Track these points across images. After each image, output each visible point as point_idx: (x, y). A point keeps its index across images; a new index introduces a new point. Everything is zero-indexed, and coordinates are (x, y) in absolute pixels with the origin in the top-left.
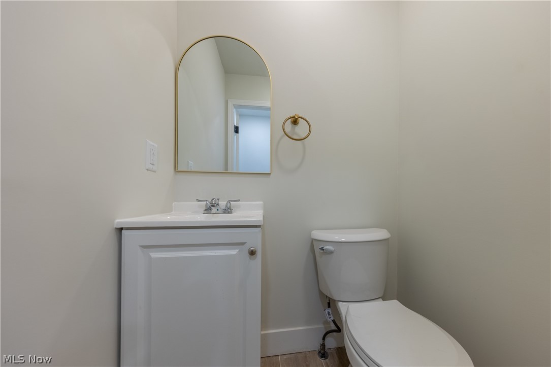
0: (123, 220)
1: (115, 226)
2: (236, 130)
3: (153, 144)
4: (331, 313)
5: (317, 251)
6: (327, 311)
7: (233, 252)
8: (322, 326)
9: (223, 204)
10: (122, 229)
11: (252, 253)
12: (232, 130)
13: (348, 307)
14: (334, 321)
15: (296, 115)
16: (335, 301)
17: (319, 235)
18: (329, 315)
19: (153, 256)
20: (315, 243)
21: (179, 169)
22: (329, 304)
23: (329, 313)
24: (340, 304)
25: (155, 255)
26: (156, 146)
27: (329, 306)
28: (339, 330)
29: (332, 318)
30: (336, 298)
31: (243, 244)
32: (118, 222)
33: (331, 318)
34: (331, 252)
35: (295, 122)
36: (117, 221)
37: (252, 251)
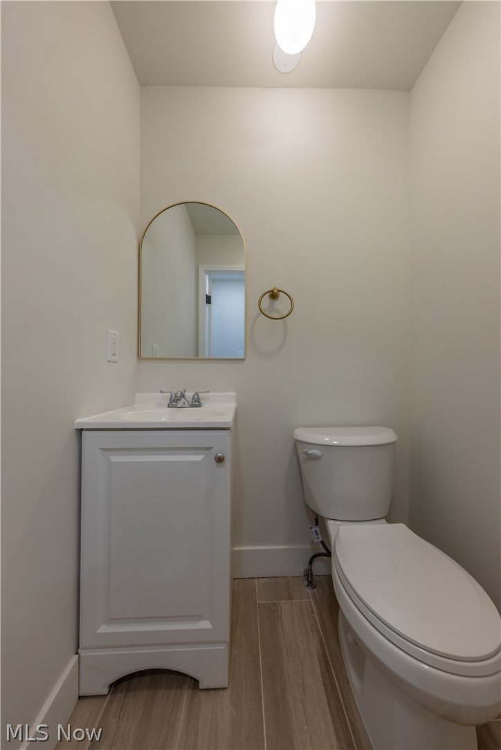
0: (83, 420)
1: (75, 427)
2: (209, 300)
3: (115, 332)
4: (319, 532)
5: (301, 456)
6: (313, 530)
7: (198, 458)
8: (308, 546)
9: (189, 395)
10: (82, 430)
11: (220, 460)
12: (203, 300)
13: (338, 529)
14: (322, 543)
15: (274, 288)
16: (323, 518)
17: (304, 435)
18: (317, 534)
19: (113, 460)
20: (298, 444)
21: (143, 355)
22: (317, 520)
23: (316, 532)
24: (330, 523)
25: (115, 459)
26: (117, 333)
27: (317, 523)
28: (329, 554)
29: (321, 539)
30: (324, 514)
31: (209, 449)
32: (78, 423)
33: (318, 538)
34: (317, 458)
35: (274, 295)
36: (77, 421)
37: (219, 458)
